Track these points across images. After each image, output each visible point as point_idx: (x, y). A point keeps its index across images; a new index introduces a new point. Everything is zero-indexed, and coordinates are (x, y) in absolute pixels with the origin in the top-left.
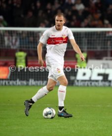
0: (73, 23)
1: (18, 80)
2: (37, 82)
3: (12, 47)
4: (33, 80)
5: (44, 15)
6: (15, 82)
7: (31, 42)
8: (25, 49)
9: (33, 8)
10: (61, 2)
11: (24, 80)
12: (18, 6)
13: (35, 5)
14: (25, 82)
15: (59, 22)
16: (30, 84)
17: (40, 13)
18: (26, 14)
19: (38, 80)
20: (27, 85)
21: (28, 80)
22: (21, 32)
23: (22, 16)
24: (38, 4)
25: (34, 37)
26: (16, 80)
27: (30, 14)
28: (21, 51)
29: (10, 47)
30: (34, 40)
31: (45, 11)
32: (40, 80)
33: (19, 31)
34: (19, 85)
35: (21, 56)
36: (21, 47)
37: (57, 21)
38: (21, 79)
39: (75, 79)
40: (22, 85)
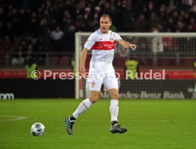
0: (190, 27)
1: (128, 93)
2: (150, 95)
3: (121, 55)
4: (145, 93)
5: (157, 19)
6: (124, 95)
7: (143, 49)
8: (136, 57)
9: (145, 9)
10: (177, 3)
11: (135, 93)
12: (129, 8)
13: (148, 7)
14: (136, 95)
15: (104, 24)
16: (142, 97)
17: (153, 16)
18: (137, 17)
19: (151, 93)
20: (139, 98)
21: (139, 93)
22: (131, 38)
23: (133, 19)
24: (151, 6)
25: (146, 43)
26: (126, 92)
27: (142, 17)
28: (131, 59)
29: (119, 55)
30: (146, 46)
31: (159, 13)
32: (153, 92)
33: (129, 36)
34: (129, 99)
35: (131, 65)
36: (131, 55)
37: (103, 23)
38: (132, 92)
39: (194, 91)
40: (133, 98)
